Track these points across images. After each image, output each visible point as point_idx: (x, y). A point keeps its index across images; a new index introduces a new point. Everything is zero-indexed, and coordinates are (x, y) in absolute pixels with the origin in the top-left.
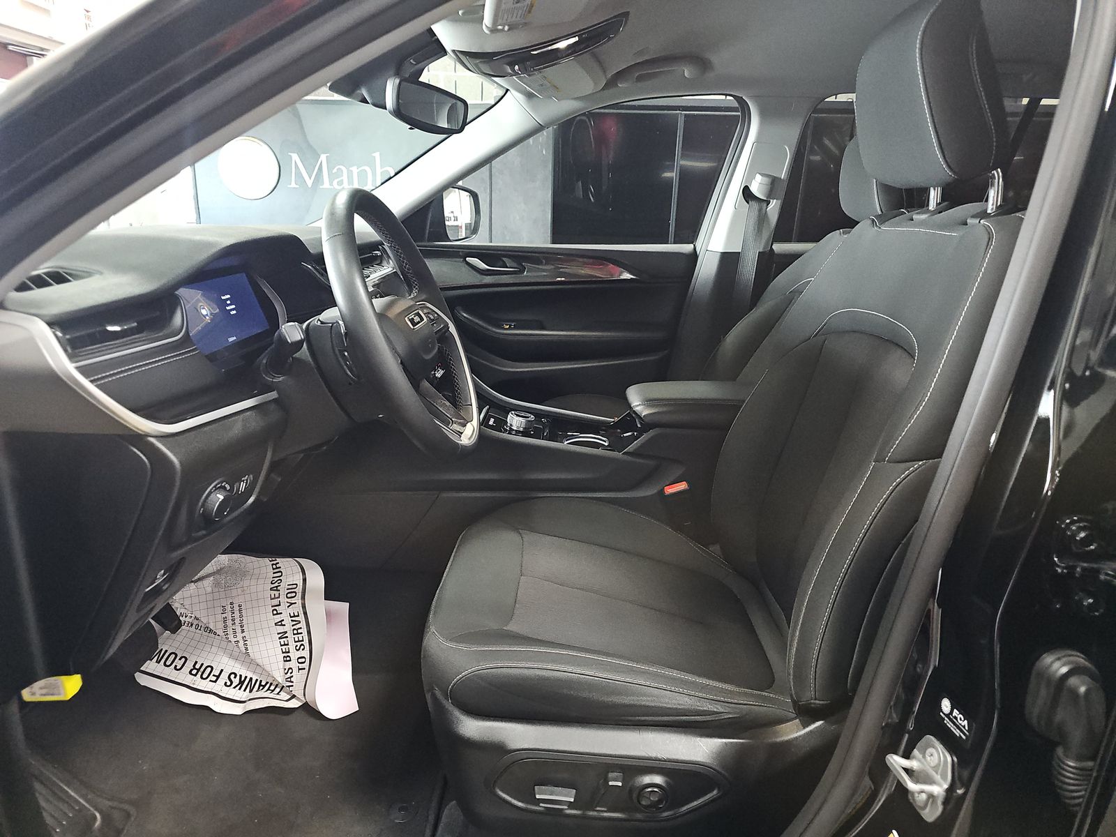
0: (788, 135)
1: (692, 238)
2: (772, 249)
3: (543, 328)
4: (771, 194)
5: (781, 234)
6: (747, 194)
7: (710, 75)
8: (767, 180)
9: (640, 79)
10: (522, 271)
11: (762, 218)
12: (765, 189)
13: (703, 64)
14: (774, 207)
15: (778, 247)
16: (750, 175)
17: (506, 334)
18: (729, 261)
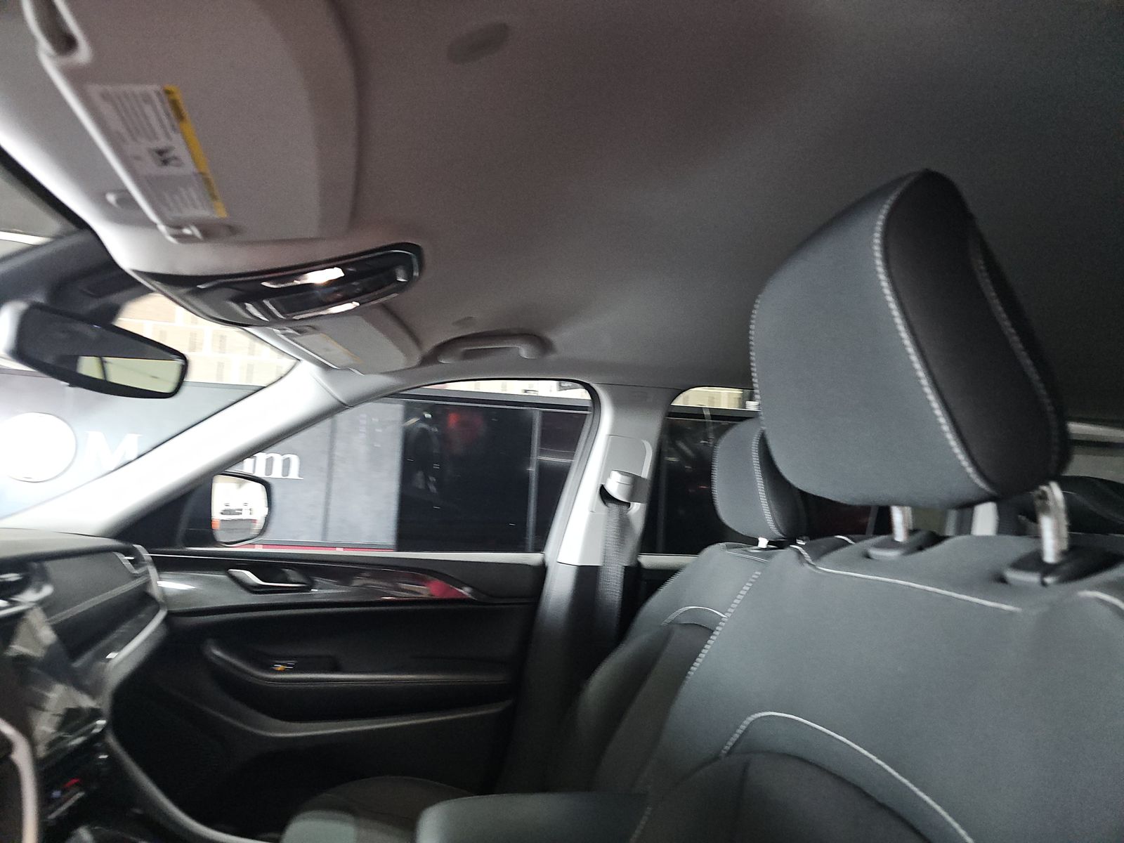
0: (649, 428)
1: (540, 547)
2: (639, 564)
3: (336, 669)
4: (633, 496)
5: (649, 543)
6: (604, 495)
7: (552, 357)
8: (626, 479)
9: (467, 355)
10: (308, 589)
11: (624, 524)
12: (626, 489)
13: (544, 345)
14: (637, 510)
15: (648, 560)
16: (606, 474)
17: (275, 680)
18: (587, 576)
